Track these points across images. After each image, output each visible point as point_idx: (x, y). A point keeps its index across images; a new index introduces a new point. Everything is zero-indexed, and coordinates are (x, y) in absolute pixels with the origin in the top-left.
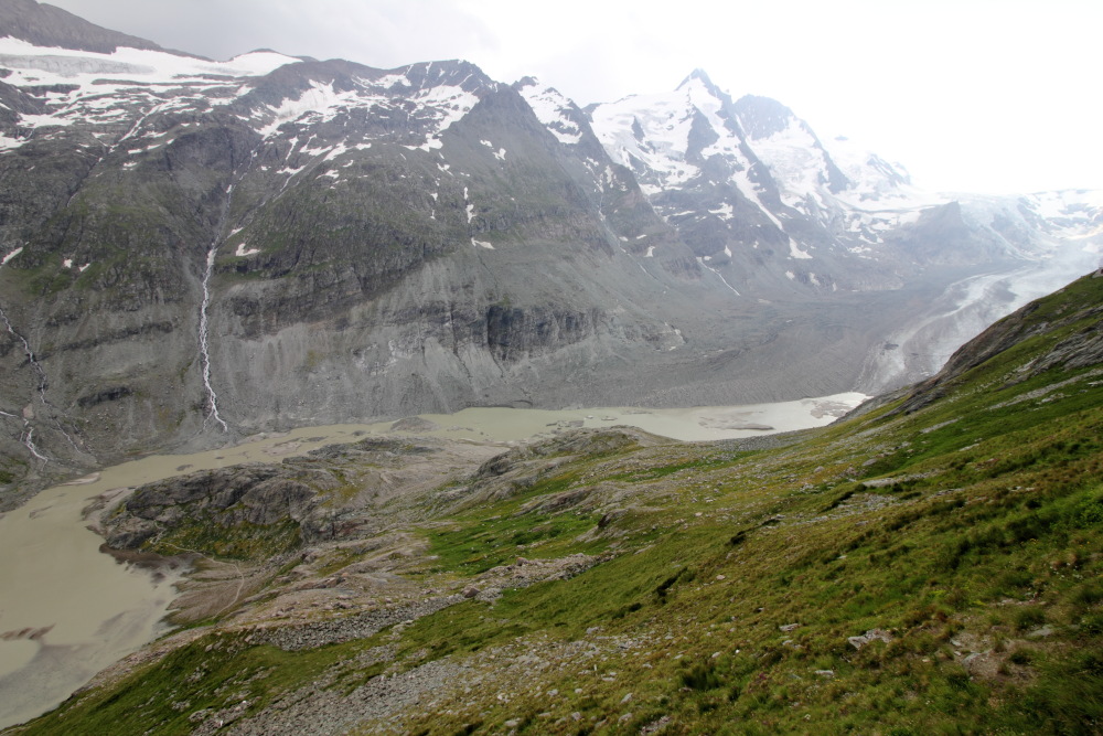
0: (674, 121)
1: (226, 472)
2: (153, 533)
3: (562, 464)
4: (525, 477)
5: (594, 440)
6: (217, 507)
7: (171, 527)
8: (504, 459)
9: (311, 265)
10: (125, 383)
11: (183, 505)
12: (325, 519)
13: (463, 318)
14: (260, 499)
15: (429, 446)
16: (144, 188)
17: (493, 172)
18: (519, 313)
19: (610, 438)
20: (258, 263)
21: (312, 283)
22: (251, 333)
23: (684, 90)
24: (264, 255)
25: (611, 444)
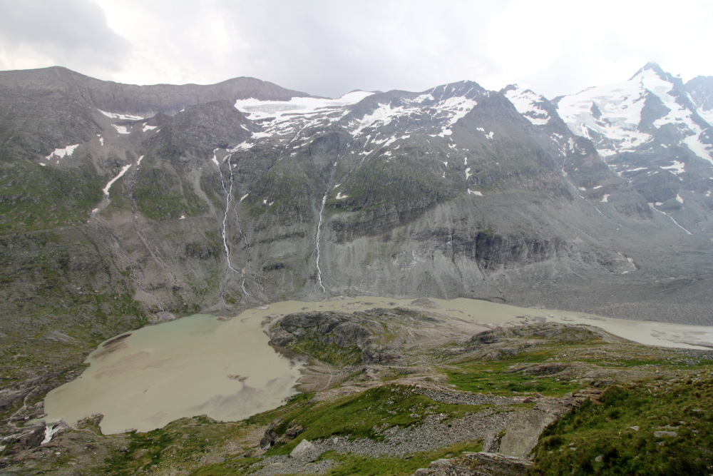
0: (628, 102)
1: (327, 314)
2: (291, 340)
3: (537, 345)
4: (508, 348)
5: (564, 331)
6: (321, 333)
7: (300, 338)
8: (491, 334)
9: (373, 204)
10: (283, 262)
11: (305, 328)
12: (376, 351)
13: (459, 239)
14: (342, 332)
15: (436, 318)
16: (298, 165)
17: (484, 147)
18: (499, 239)
19: (578, 332)
20: (346, 203)
21: (373, 214)
22: (340, 241)
23: (638, 79)
24: (350, 199)
25: (579, 336)
